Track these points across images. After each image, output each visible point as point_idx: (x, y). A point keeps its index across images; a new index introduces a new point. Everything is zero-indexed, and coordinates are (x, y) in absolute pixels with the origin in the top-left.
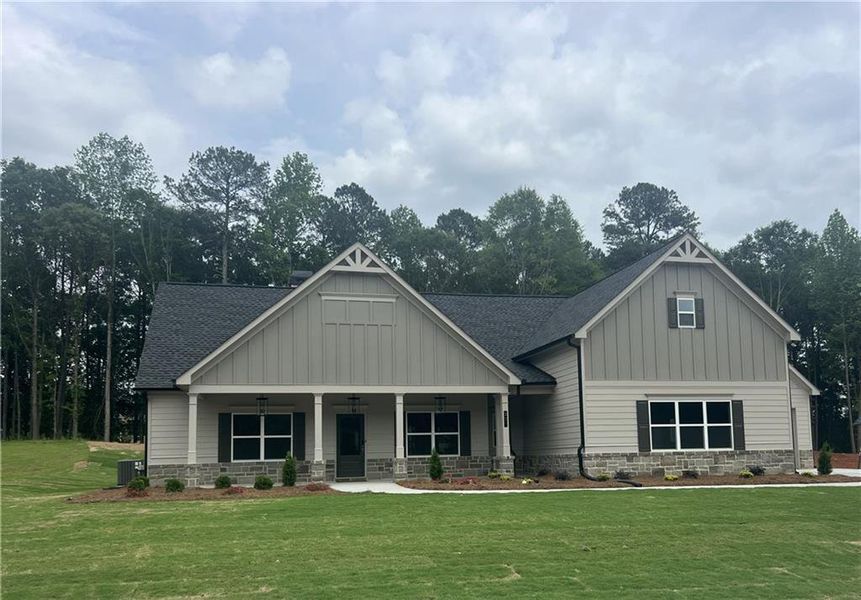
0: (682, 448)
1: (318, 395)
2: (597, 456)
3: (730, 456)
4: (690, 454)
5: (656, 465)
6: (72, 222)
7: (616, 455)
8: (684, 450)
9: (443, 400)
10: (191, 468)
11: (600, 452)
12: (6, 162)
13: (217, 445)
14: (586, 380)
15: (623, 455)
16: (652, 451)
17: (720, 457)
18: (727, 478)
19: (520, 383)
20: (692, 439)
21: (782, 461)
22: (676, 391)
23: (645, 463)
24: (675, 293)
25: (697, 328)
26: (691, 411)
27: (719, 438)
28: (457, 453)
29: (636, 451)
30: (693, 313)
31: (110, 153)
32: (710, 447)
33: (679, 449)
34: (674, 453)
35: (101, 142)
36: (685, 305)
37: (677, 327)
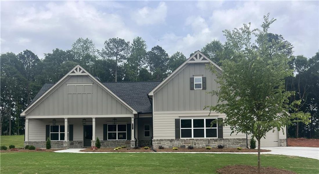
0: (194, 137)
1: (66, 118)
2: (157, 140)
3: (216, 140)
4: (197, 140)
5: (182, 144)
6: (69, 67)
7: (165, 140)
8: (195, 138)
9: (116, 120)
10: (26, 143)
11: (159, 139)
12: (54, 50)
13: (45, 135)
14: (154, 111)
15: (168, 140)
16: (181, 138)
17: (211, 141)
18: (214, 150)
19: (137, 113)
20: (199, 134)
21: (240, 143)
22: (192, 115)
23: (177, 143)
24: (193, 75)
25: (203, 89)
26: (199, 123)
27: (211, 133)
28: (126, 139)
29: (174, 138)
30: (202, 83)
31: (82, 44)
32: (206, 137)
33: (193, 138)
34: (190, 139)
35: (79, 41)
36: (198, 80)
37: (194, 89)
